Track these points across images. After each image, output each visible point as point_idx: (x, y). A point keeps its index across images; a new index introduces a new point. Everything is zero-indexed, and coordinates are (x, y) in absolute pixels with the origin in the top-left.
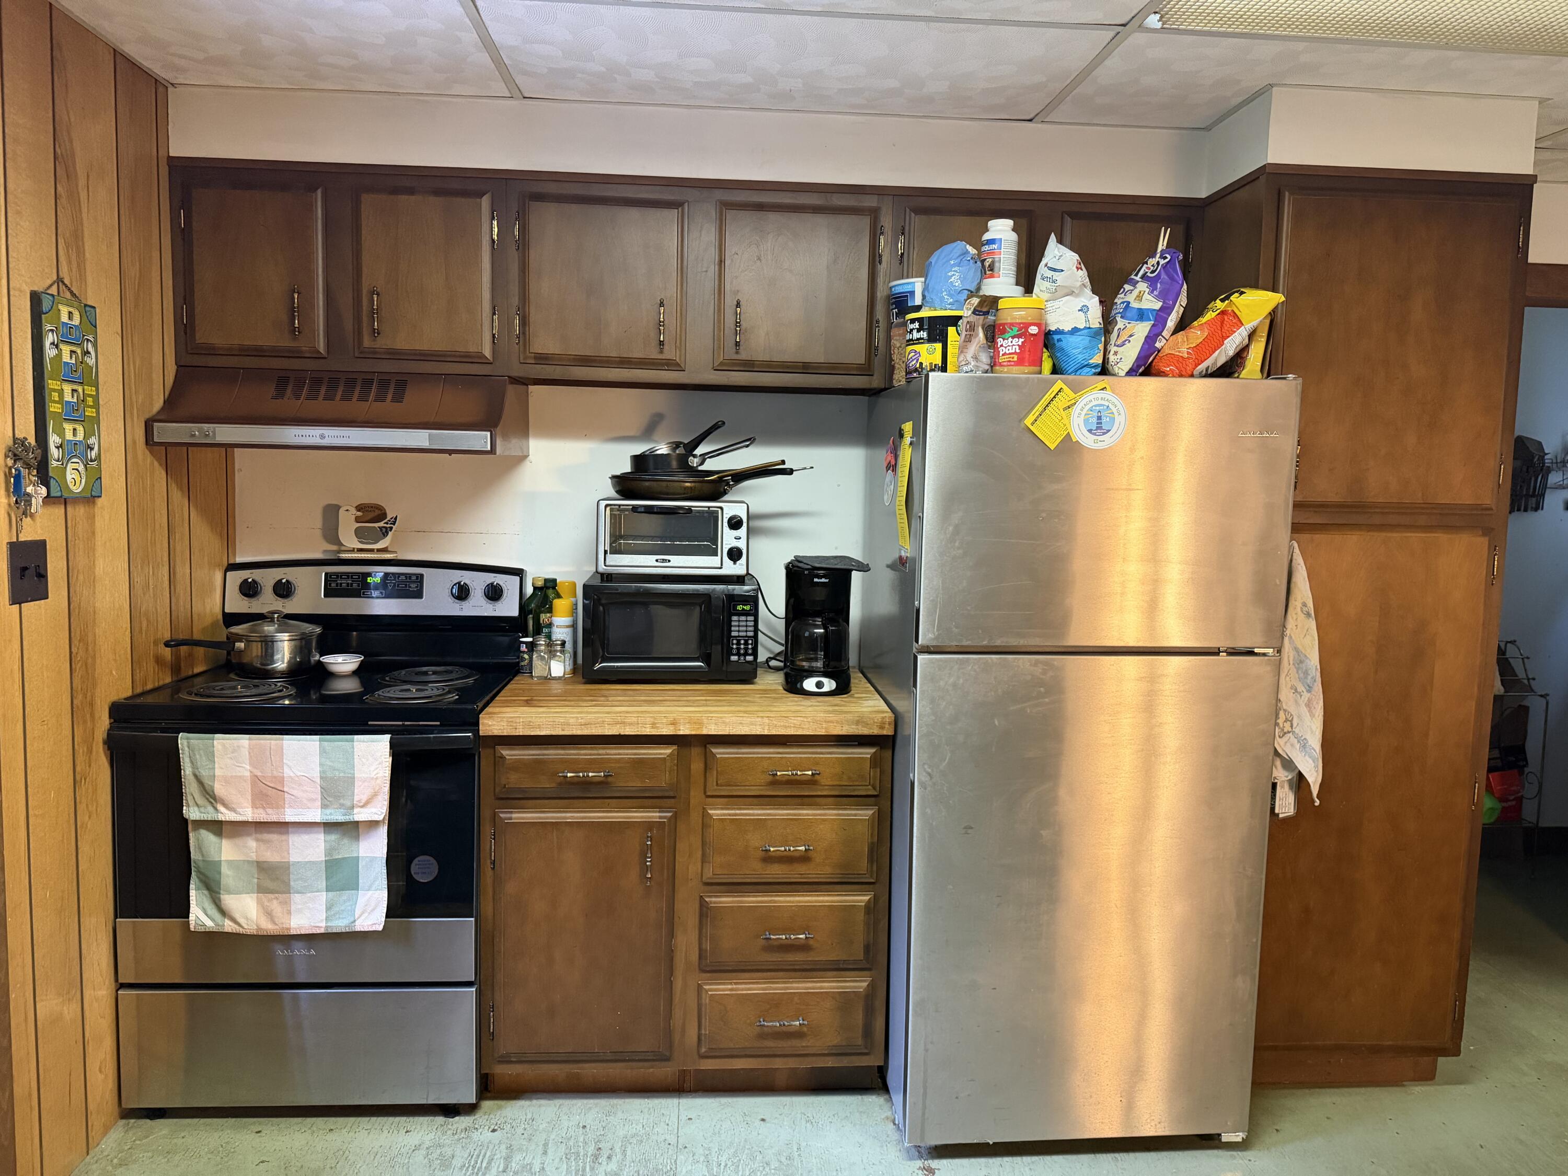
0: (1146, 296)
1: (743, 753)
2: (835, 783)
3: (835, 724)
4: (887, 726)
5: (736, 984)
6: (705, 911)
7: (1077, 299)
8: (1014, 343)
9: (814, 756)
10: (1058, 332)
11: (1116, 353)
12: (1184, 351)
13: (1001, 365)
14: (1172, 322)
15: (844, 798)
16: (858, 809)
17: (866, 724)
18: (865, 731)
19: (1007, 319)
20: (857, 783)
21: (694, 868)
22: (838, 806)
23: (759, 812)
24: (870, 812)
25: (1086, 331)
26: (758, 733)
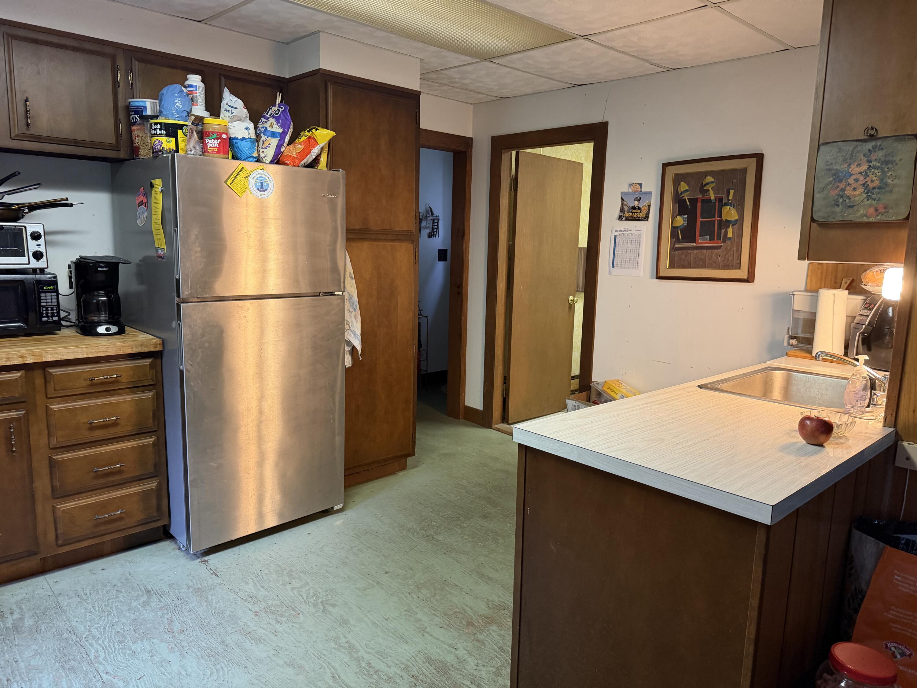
0: (275, 125)
1: (69, 371)
2: (130, 381)
3: (128, 348)
4: (158, 346)
5: (78, 501)
6: (52, 464)
7: (243, 123)
8: (215, 142)
9: (116, 367)
10: (236, 138)
11: (263, 152)
12: (294, 154)
13: (208, 152)
14: (287, 140)
15: (135, 388)
16: (144, 393)
17: (146, 346)
18: (146, 350)
19: (209, 129)
20: (143, 379)
21: (44, 441)
22: (132, 393)
23: (84, 403)
24: (152, 393)
25: (249, 139)
26: (80, 357)
